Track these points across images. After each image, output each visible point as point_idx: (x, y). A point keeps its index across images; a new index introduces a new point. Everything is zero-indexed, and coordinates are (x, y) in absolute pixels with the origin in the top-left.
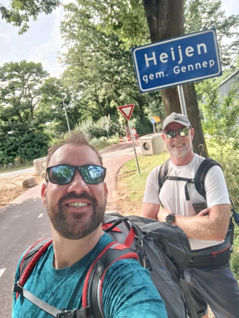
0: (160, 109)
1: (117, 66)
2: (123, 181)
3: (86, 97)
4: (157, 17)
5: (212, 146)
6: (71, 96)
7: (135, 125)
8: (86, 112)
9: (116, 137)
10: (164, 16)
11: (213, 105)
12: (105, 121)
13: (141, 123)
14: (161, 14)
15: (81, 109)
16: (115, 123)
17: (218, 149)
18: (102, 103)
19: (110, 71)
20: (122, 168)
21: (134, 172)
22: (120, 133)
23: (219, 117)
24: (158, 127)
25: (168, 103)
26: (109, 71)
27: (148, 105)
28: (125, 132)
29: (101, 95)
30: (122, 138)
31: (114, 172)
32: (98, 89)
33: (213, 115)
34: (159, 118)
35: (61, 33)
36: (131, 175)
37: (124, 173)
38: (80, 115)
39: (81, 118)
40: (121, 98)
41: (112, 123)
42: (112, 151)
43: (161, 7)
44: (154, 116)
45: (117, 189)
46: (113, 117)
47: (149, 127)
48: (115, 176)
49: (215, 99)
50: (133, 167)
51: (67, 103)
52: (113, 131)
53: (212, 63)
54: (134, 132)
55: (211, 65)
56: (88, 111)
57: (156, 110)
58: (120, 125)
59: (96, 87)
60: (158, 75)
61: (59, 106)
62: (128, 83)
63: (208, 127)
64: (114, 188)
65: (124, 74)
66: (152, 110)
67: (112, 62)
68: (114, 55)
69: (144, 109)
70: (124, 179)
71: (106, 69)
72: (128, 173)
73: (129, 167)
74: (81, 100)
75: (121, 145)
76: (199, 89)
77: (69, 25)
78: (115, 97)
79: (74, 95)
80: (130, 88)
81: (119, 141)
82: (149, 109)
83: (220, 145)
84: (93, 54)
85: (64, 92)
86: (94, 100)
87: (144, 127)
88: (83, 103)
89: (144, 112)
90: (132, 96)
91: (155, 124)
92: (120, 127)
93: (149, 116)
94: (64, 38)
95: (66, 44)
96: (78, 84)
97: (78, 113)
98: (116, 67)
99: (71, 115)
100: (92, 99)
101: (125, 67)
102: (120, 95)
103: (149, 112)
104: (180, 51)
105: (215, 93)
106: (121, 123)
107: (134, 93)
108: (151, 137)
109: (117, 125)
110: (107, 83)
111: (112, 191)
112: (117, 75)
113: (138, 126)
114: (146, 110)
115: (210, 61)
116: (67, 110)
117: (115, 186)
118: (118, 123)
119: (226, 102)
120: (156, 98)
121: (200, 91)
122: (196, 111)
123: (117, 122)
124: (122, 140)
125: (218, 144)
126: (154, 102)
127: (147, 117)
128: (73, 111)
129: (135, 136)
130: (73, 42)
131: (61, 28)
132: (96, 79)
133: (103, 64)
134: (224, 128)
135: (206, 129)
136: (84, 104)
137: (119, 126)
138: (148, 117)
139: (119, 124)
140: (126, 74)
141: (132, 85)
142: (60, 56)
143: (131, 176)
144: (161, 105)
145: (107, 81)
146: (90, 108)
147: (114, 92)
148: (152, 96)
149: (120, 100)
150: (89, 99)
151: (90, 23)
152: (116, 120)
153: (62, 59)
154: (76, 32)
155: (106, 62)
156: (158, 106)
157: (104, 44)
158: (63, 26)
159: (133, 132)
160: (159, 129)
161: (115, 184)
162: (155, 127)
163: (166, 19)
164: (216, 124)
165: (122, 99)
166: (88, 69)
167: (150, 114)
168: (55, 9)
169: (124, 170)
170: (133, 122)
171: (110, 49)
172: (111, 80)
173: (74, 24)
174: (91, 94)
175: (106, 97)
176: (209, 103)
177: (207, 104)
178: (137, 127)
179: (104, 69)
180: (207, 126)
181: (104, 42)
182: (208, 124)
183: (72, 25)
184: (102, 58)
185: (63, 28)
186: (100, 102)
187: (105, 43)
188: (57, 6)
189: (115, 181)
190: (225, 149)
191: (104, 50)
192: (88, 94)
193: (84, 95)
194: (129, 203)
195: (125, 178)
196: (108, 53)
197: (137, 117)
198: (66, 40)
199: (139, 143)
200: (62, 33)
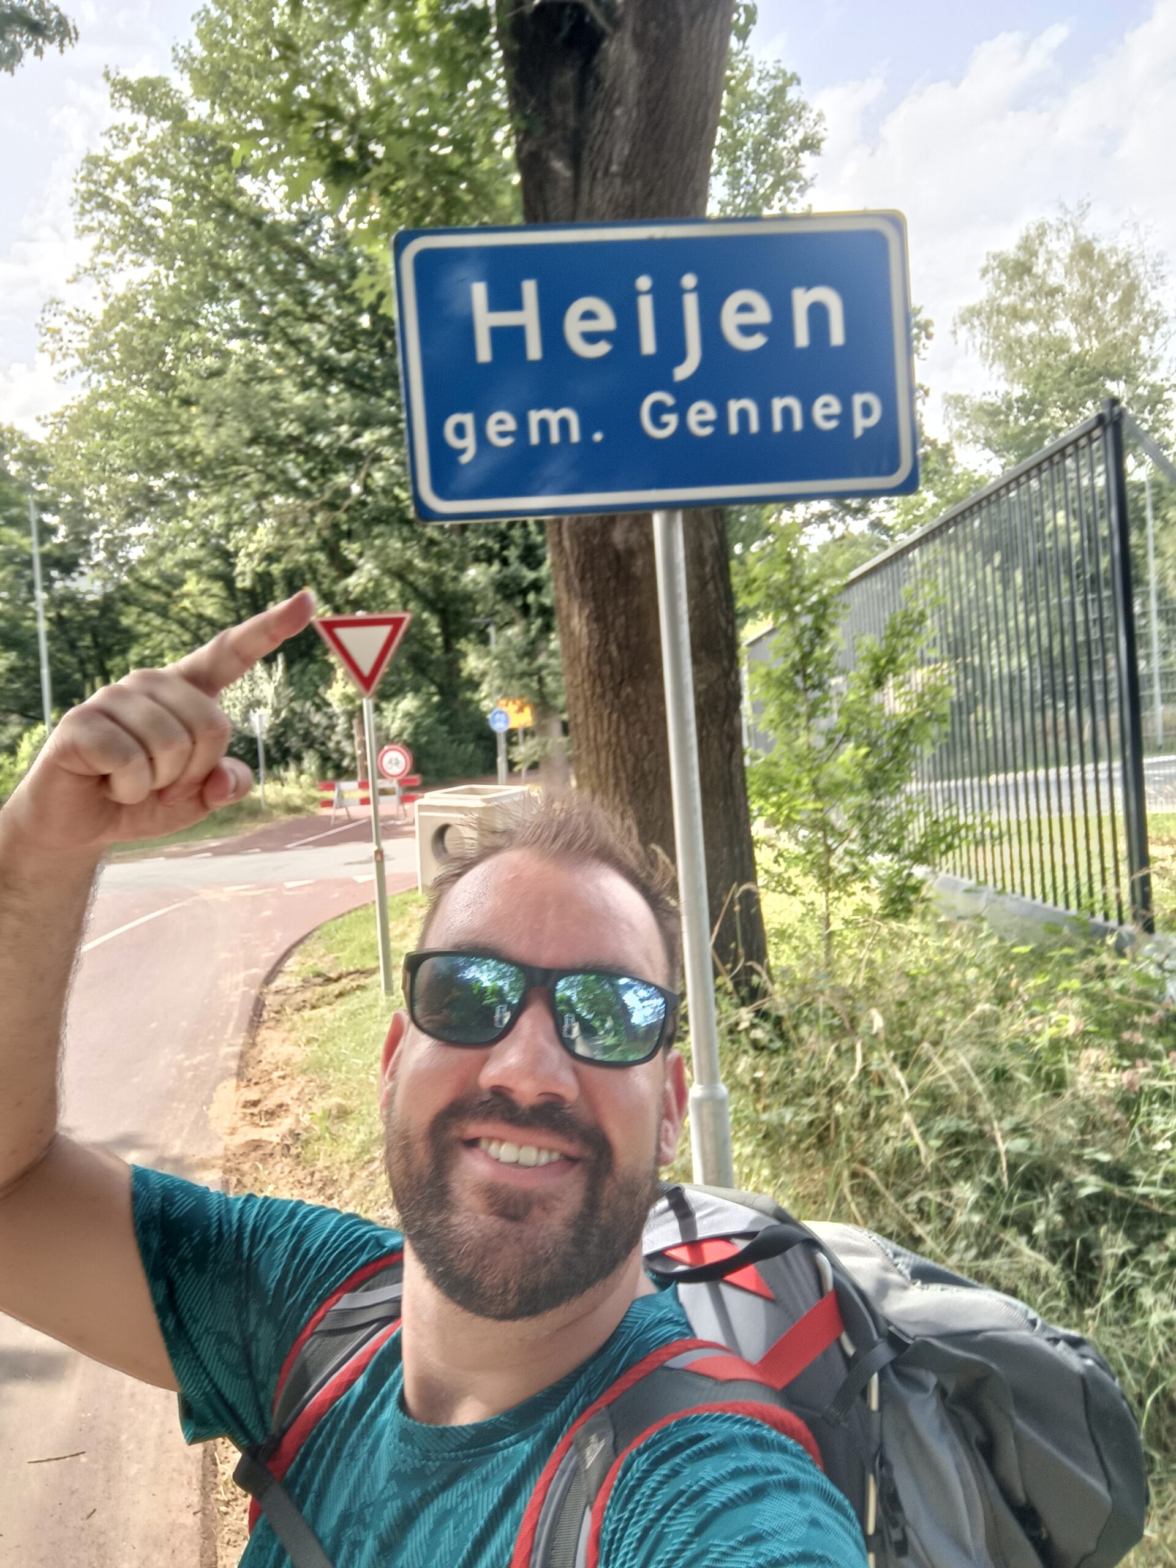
0: (541, 668)
1: (352, 424)
2: (291, 1030)
3: (168, 555)
4: (575, 161)
5: (782, 884)
6: (94, 536)
7: (410, 727)
8: (161, 631)
9: (303, 778)
10: (609, 162)
11: (806, 677)
12: (252, 691)
13: (442, 721)
14: (595, 148)
15: (134, 610)
16: (308, 704)
17: (812, 903)
18: (250, 593)
19: (314, 443)
20: (301, 947)
21: (362, 981)
22: (325, 758)
23: (830, 741)
24: (523, 751)
25: (585, 630)
26: (307, 440)
27: (484, 639)
28: (354, 758)
29: (249, 555)
30: (330, 787)
31: (254, 971)
32: (242, 523)
33: (803, 724)
34: (527, 711)
35: (77, 208)
36: (341, 995)
37: (304, 981)
38: (129, 637)
39: (133, 655)
40: (355, 583)
41: (292, 700)
42: (265, 850)
43: (599, 115)
44: (506, 696)
45: (252, 1072)
46: (303, 672)
47: (477, 746)
48: (254, 992)
49: (822, 646)
50: (363, 951)
51: (67, 565)
52: (294, 742)
53: (867, 410)
54: (397, 763)
55: (860, 424)
56: (174, 627)
57: (522, 666)
58: (330, 717)
59: (233, 509)
60: (544, 425)
61: (18, 575)
62: (393, 517)
63: (773, 782)
64: (233, 1064)
65: (381, 469)
66: (501, 666)
67: (330, 401)
68: (343, 370)
69: (464, 655)
70: (296, 1017)
71: (294, 429)
72: (329, 980)
73: (342, 950)
74: (145, 563)
75: (325, 824)
76: (747, 586)
77: (130, 181)
78: (325, 576)
79: (108, 536)
80: (405, 541)
81: (314, 800)
82: (487, 660)
83: (826, 883)
84: (236, 345)
85: (57, 511)
86: (215, 576)
87: (453, 742)
88: (156, 581)
89: (460, 671)
90: (411, 584)
91: (511, 734)
92: (332, 727)
93: (483, 695)
94: (94, 239)
95: (99, 267)
96: (134, 478)
97: (115, 627)
98: (344, 430)
99: (74, 634)
100: (205, 568)
101: (391, 436)
102: (347, 569)
103: (484, 674)
104: (691, 305)
105: (822, 617)
106: (337, 707)
107: (424, 573)
108: (475, 802)
109: (317, 718)
110: (291, 501)
111: (214, 1089)
112: (346, 471)
113: (425, 733)
114: (473, 663)
115: (858, 400)
116: (57, 602)
117: (242, 1056)
118: (322, 705)
119: (872, 670)
120: (525, 609)
121: (750, 593)
122: (723, 693)
123: (317, 701)
124: (332, 795)
125: (812, 881)
126: (512, 632)
127: (476, 697)
128: (95, 612)
129: (401, 782)
130: (137, 264)
131: (83, 187)
132: (235, 468)
133: (282, 405)
134: (853, 800)
135: (763, 795)
136: (156, 589)
137: (324, 722)
138: (480, 700)
139: (326, 714)
140: (392, 474)
141: (414, 531)
142: (57, 322)
143: (340, 1000)
144: (546, 649)
145: (290, 487)
146: (185, 609)
147: (321, 549)
148: (508, 598)
149: (346, 591)
150: (188, 564)
151: (240, 192)
152: (312, 688)
153: (65, 340)
154: (158, 222)
155: (300, 399)
156: (530, 652)
157: (298, 309)
158: (95, 177)
159: (396, 761)
160: (528, 764)
161: (241, 1040)
162: (508, 752)
163: (618, 181)
164: (814, 775)
165: (359, 589)
166: (194, 410)
167: (491, 686)
168: (39, 52)
169: (311, 962)
170: (399, 715)
171: (327, 338)
172: (314, 488)
173: (156, 181)
174: (200, 541)
175: (276, 569)
176: (789, 662)
177: (780, 666)
178: (416, 740)
179: (284, 425)
180: (770, 780)
181: (299, 298)
182: (773, 770)
183: (146, 184)
184: (280, 371)
185: (92, 187)
186: (239, 584)
187: (304, 304)
188: (51, 42)
189: (245, 1025)
190: (845, 908)
191: (294, 337)
192: (182, 542)
193: (161, 543)
194: (300, 1174)
195: (307, 1013)
196: (315, 354)
197: (424, 689)
198: (99, 249)
199: (413, 824)
200: (83, 212)
